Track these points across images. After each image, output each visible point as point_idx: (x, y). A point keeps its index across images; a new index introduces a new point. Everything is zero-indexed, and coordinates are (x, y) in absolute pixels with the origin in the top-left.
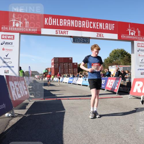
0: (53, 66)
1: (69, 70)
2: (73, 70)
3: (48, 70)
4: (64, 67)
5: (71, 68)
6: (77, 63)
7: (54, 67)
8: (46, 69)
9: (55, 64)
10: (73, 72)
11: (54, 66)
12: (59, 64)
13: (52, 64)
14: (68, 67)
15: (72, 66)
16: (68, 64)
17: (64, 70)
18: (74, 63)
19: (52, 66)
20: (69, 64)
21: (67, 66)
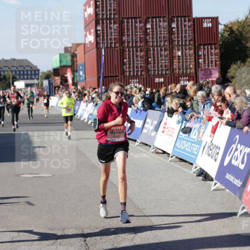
0: (91, 38)
1: (172, 57)
2: (197, 57)
3: (74, 56)
4: (147, 42)
5: (183, 47)
6: (215, 21)
7: (97, 43)
8: (66, 49)
9: (99, 28)
10: (197, 65)
11: (97, 36)
12: (121, 23)
13: (86, 26)
14: (171, 41)
15: (189, 34)
16: (170, 22)
17: (147, 56)
18: (200, 20)
19: (86, 36)
20: (174, 25)
21: (165, 33)
